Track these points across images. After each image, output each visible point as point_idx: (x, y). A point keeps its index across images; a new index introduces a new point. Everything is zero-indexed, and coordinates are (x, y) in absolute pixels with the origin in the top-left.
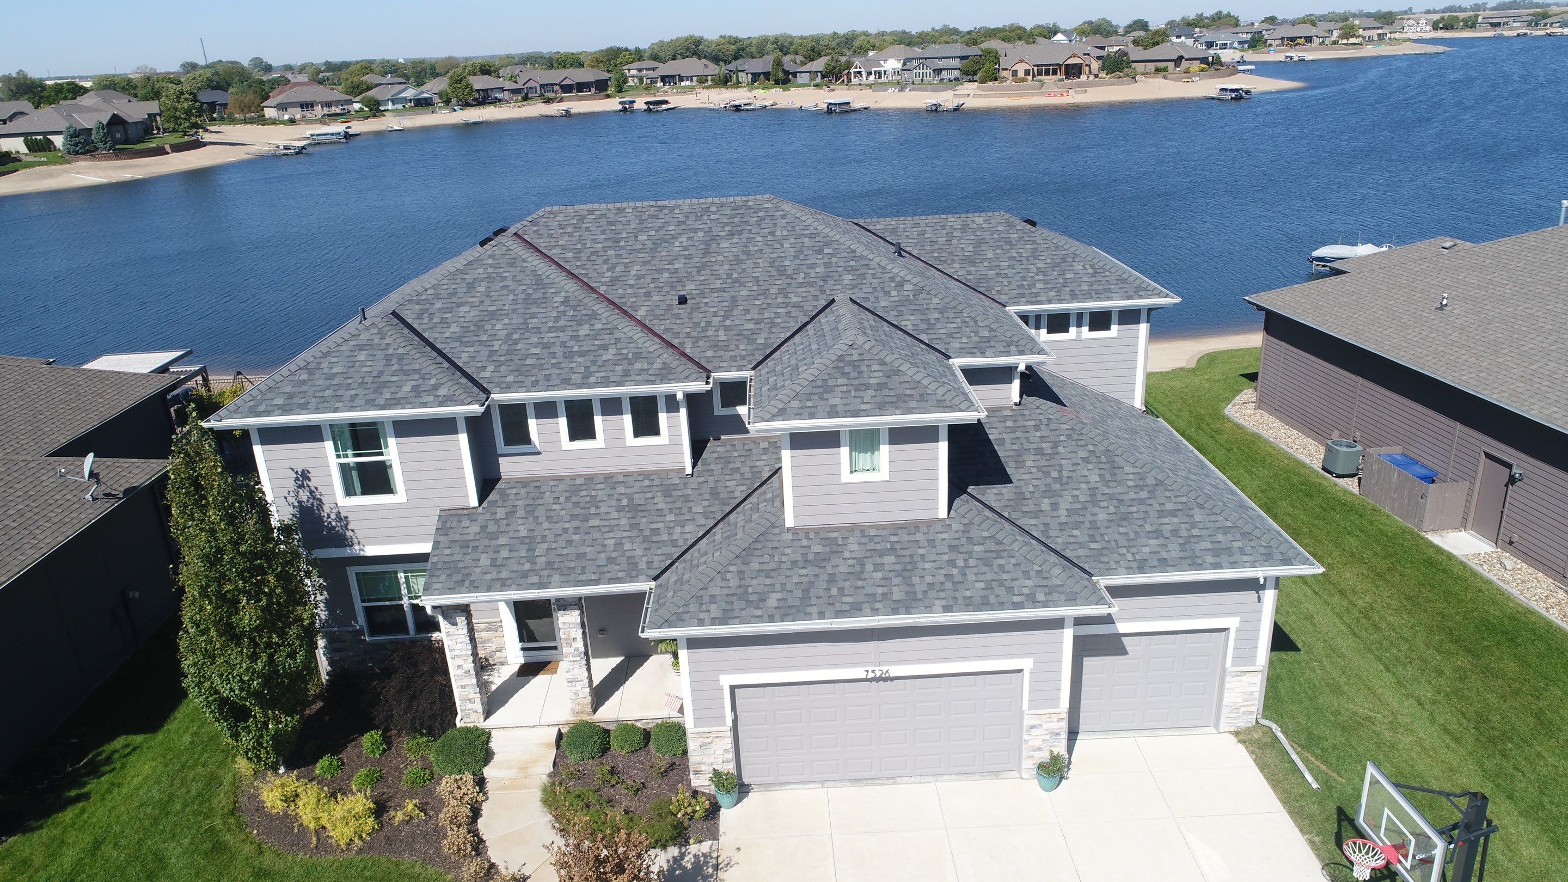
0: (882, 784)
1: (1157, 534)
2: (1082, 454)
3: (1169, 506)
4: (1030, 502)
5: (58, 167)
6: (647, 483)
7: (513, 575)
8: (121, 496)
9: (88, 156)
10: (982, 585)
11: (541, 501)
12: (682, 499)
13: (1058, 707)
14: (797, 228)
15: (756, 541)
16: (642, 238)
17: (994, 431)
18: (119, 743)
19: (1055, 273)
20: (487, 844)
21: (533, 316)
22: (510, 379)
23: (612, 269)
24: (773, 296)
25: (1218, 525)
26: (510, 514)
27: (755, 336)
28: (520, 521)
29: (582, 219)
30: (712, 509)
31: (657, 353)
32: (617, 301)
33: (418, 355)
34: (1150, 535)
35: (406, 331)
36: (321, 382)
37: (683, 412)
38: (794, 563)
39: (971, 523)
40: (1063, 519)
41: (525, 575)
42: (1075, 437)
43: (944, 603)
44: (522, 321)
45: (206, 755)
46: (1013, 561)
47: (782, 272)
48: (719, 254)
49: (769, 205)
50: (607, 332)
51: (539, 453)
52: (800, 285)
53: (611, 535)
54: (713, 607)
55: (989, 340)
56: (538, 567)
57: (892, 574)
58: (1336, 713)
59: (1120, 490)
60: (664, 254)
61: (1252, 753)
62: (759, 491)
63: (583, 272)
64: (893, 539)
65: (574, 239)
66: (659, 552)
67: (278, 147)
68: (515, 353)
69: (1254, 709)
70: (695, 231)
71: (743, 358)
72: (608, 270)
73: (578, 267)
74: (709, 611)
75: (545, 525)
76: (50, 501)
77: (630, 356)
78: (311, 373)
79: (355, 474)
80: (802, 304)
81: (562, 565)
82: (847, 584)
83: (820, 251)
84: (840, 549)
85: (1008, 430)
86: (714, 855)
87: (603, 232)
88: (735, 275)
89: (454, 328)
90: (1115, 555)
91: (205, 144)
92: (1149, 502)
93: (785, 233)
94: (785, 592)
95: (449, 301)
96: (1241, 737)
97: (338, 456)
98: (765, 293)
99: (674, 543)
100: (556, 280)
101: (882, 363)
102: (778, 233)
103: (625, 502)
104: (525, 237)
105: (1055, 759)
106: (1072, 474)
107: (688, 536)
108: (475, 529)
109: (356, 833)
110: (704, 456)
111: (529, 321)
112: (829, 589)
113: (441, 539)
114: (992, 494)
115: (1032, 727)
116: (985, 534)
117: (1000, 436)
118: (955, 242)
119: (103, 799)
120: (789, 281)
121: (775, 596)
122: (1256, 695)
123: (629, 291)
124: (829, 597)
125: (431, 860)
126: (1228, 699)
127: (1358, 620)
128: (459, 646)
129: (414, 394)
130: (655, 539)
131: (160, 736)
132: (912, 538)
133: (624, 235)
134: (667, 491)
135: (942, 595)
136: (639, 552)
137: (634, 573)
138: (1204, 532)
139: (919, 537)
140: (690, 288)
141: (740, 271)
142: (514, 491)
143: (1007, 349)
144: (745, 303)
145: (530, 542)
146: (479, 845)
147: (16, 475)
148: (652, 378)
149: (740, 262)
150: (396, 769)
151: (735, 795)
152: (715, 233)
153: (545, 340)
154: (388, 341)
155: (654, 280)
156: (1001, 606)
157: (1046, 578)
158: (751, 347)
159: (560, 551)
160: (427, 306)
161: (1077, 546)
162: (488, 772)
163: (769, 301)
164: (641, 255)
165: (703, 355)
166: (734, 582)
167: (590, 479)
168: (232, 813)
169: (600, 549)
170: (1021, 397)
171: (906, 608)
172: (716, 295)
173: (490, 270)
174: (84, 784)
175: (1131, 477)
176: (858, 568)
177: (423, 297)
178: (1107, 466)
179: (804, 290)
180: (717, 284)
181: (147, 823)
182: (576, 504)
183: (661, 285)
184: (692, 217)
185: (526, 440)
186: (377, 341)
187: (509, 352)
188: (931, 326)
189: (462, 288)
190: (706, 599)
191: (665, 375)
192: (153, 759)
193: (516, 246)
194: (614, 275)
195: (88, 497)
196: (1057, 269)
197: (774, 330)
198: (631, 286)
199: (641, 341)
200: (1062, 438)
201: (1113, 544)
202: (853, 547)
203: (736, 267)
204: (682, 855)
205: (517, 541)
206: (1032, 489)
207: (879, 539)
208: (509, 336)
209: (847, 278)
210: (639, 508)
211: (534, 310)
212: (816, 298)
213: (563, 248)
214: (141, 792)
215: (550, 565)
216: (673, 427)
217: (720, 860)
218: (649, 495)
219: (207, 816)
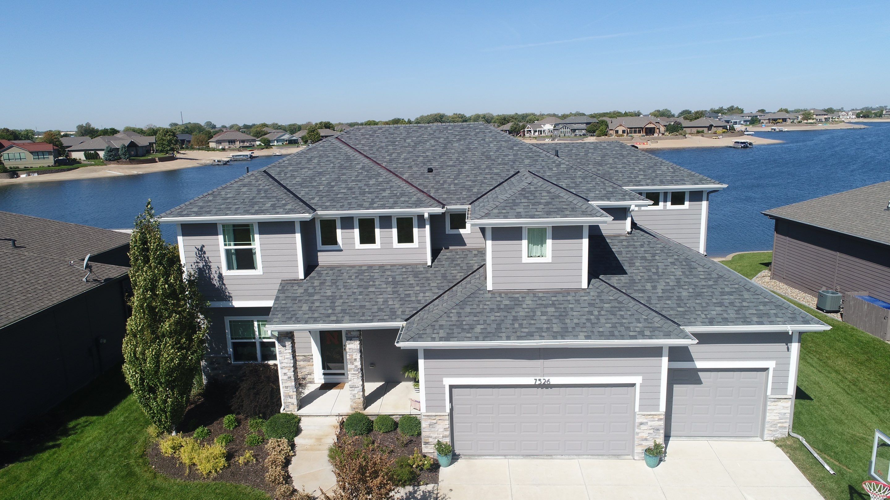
0: (544, 459)
1: (721, 304)
2: (670, 260)
3: (727, 290)
4: (639, 284)
5: (100, 167)
6: (404, 270)
7: (322, 316)
8: (103, 281)
9: (116, 162)
10: (610, 325)
11: (341, 278)
12: (425, 279)
13: (658, 410)
14: (498, 137)
15: (469, 297)
16: (409, 141)
17: (615, 247)
18: (82, 419)
19: (650, 171)
20: (293, 479)
21: (344, 174)
22: (328, 204)
23: (390, 155)
24: (483, 169)
25: (759, 301)
26: (322, 284)
27: (472, 188)
28: (328, 288)
29: (375, 132)
30: (443, 285)
31: (414, 193)
32: (392, 170)
33: (276, 190)
34: (716, 305)
35: (271, 179)
36: (220, 201)
37: (428, 227)
38: (492, 310)
39: (602, 292)
40: (660, 295)
41: (328, 316)
42: (666, 251)
43: (586, 334)
44: (337, 176)
45: (131, 427)
46: (629, 313)
47: (489, 158)
48: (452, 149)
49: (482, 127)
50: (386, 182)
51: (341, 250)
52: (499, 164)
53: (381, 296)
54: (441, 331)
55: (612, 193)
56: (336, 312)
57: (552, 318)
58: (842, 434)
59: (695, 280)
60: (420, 148)
61: (786, 453)
62: (472, 275)
63: (374, 156)
64: (553, 299)
65: (370, 141)
66: (410, 306)
67: (215, 161)
68: (332, 191)
69: (787, 425)
70: (439, 138)
71: (464, 199)
72: (388, 155)
73: (371, 154)
74: (438, 333)
75: (343, 290)
76: (63, 279)
77: (398, 194)
78: (215, 197)
79: (234, 257)
80: (500, 173)
81: (351, 311)
82: (525, 322)
83: (512, 148)
84: (520, 303)
85: (624, 247)
86: (435, 492)
87: (387, 138)
88: (461, 159)
89: (298, 179)
90: (694, 315)
91: (177, 159)
92: (714, 287)
93: (491, 140)
94: (486, 325)
95: (296, 166)
96: (778, 443)
97: (225, 245)
98: (478, 168)
99: (419, 302)
100: (358, 158)
101: (549, 192)
102: (487, 140)
103: (390, 279)
104: (342, 139)
105: (657, 446)
106: (664, 271)
107: (428, 298)
108: (301, 290)
109: (213, 467)
110: (439, 257)
111: (341, 177)
112: (513, 324)
113: (281, 295)
114: (614, 279)
115: (641, 424)
116: (611, 298)
117: (619, 250)
118: (590, 155)
119: (68, 447)
120: (493, 162)
121: (479, 327)
122: (788, 415)
123: (399, 165)
124: (513, 328)
125: (258, 486)
126: (770, 417)
127: (849, 386)
128: (286, 361)
129: (272, 208)
130: (407, 299)
131: (106, 417)
132: (565, 298)
133: (398, 139)
134: (416, 274)
135: (584, 330)
136: (397, 306)
137: (394, 317)
138: (751, 304)
139: (569, 298)
140: (434, 165)
141: (464, 157)
142: (326, 272)
143: (623, 197)
144: (467, 172)
145: (333, 299)
146: (288, 479)
147: (46, 264)
148: (410, 205)
149: (464, 153)
150: (242, 436)
151: (450, 457)
152: (450, 139)
153: (350, 186)
154: (260, 182)
155: (414, 161)
156: (622, 337)
157: (651, 323)
158: (469, 194)
159: (350, 304)
160: (284, 169)
161: (669, 309)
162: (297, 440)
163: (481, 171)
164: (407, 149)
165: (441, 196)
166: (454, 318)
167: (370, 267)
168: (141, 457)
169: (374, 303)
170: (632, 228)
171: (562, 336)
172: (450, 168)
173: (321, 153)
174: (59, 439)
175: (702, 273)
176: (531, 314)
177: (282, 165)
178: (687, 267)
179: (501, 166)
180: (451, 163)
181: (90, 460)
182: (361, 280)
183: (418, 163)
184: (438, 132)
185: (335, 242)
186: (253, 182)
187: (328, 191)
188: (577, 185)
189: (304, 161)
190: (437, 327)
191: (418, 204)
192: (100, 429)
193: (336, 142)
194: (391, 158)
195: (84, 279)
196: (652, 169)
197: (483, 185)
198: (401, 163)
199: (405, 187)
200: (657, 252)
201: (692, 309)
202: (528, 301)
203: (462, 155)
204: (415, 492)
205: (325, 298)
206: (640, 278)
207: (545, 299)
208: (329, 184)
209: (527, 161)
210: (399, 283)
211: (344, 171)
212: (508, 170)
213: (363, 145)
214: (90, 445)
215: (343, 311)
216: (422, 237)
217: (439, 495)
218: (405, 276)
219: (126, 458)
